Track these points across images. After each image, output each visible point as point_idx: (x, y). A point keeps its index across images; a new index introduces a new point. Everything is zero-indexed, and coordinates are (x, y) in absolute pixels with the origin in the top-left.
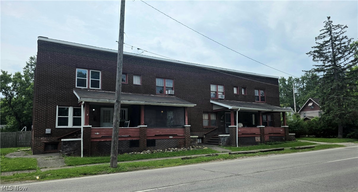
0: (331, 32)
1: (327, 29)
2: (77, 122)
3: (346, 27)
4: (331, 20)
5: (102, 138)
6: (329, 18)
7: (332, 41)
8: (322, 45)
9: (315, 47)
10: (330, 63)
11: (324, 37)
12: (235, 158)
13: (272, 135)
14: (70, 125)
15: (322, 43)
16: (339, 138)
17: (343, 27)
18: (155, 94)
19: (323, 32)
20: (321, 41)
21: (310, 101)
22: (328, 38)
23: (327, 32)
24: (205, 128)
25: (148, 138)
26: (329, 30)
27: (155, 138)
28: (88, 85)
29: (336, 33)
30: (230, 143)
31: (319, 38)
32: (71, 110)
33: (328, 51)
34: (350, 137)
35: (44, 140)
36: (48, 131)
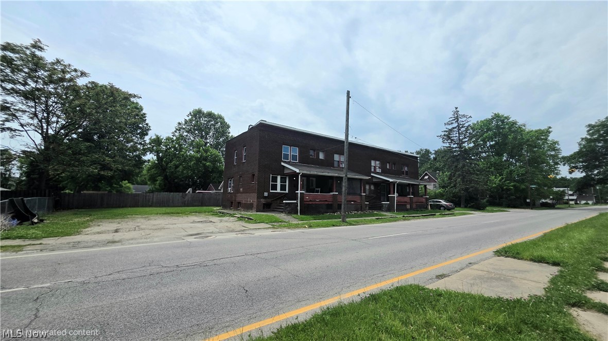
0: (458, 119)
1: (454, 117)
2: (283, 188)
3: (471, 117)
4: (458, 110)
5: (310, 201)
6: (456, 108)
7: (458, 128)
8: (450, 130)
9: (445, 131)
10: (456, 145)
11: (452, 123)
12: (409, 220)
13: (418, 203)
14: (279, 190)
15: (450, 128)
16: (462, 208)
17: (468, 117)
18: (334, 167)
19: (451, 119)
20: (450, 127)
21: (426, 175)
22: (455, 125)
23: (454, 120)
26: (457, 119)
28: (290, 159)
29: (462, 121)
30: (390, 209)
31: (448, 124)
32: (279, 178)
33: (455, 135)
34: (470, 207)
35: (263, 201)
36: (266, 194)
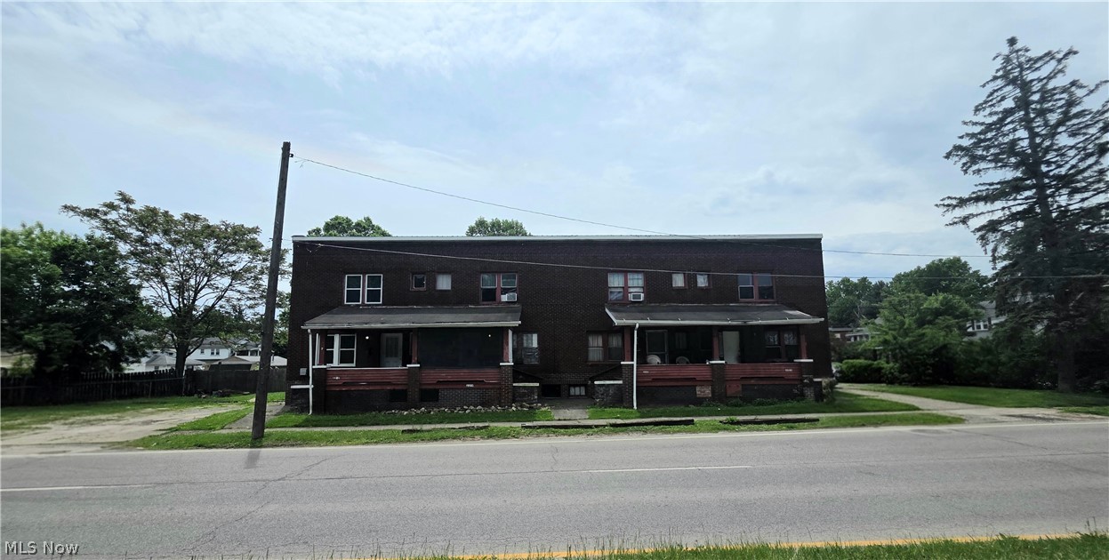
3: (1071, 52)
4: (1018, 45)
5: (345, 384)
6: (1012, 41)
13: (753, 381)
17: (1060, 56)
18: (477, 303)
19: (993, 86)
24: (591, 366)
25: (424, 387)
27: (437, 387)
28: (363, 299)
30: (623, 399)
36: (303, 371)
